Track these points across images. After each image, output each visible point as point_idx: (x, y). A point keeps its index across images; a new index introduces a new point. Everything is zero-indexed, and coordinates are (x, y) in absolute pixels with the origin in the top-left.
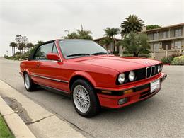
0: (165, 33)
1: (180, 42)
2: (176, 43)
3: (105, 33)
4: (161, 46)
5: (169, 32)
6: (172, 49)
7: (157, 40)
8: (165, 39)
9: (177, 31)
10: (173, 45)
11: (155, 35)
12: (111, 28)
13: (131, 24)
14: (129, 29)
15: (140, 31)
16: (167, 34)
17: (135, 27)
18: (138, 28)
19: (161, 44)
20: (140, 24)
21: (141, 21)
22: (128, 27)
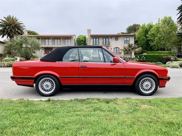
0: (47, 40)
4: (43, 52)
5: (50, 40)
8: (47, 46)
13: (11, 25)
14: (9, 30)
15: (22, 35)
16: (48, 42)
17: (17, 30)
18: (19, 31)
19: (43, 50)
20: (21, 28)
21: (22, 24)
22: (8, 28)
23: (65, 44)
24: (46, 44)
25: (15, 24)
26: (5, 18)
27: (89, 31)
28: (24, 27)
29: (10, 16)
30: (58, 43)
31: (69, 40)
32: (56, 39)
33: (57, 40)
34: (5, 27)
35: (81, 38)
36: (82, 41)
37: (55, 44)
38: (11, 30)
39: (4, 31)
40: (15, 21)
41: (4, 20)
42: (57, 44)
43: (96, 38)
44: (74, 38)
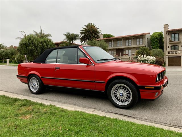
0: (119, 42)
1: (130, 51)
2: (127, 51)
3: (65, 37)
4: (115, 53)
5: (122, 42)
6: (124, 57)
7: (113, 48)
8: (119, 47)
9: (127, 41)
10: (124, 53)
11: (110, 43)
12: (71, 33)
13: (90, 31)
14: (88, 35)
15: (98, 39)
16: (120, 43)
17: (94, 35)
18: (96, 36)
19: (115, 51)
20: (98, 33)
21: (98, 30)
22: (88, 34)
23: (136, 44)
24: (118, 46)
25: (92, 30)
26: (85, 26)
27: (166, 26)
28: (100, 32)
29: (89, 23)
30: (129, 43)
31: (141, 40)
32: (127, 39)
33: (129, 40)
34: (85, 34)
35: (155, 35)
36: (157, 38)
37: (126, 45)
38: (90, 36)
39: (85, 37)
40: (93, 27)
41: (85, 27)
42: (129, 45)
43: (175, 34)
44: (147, 36)
